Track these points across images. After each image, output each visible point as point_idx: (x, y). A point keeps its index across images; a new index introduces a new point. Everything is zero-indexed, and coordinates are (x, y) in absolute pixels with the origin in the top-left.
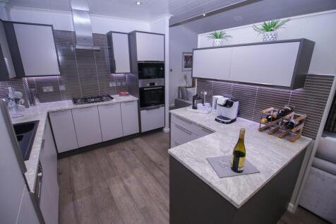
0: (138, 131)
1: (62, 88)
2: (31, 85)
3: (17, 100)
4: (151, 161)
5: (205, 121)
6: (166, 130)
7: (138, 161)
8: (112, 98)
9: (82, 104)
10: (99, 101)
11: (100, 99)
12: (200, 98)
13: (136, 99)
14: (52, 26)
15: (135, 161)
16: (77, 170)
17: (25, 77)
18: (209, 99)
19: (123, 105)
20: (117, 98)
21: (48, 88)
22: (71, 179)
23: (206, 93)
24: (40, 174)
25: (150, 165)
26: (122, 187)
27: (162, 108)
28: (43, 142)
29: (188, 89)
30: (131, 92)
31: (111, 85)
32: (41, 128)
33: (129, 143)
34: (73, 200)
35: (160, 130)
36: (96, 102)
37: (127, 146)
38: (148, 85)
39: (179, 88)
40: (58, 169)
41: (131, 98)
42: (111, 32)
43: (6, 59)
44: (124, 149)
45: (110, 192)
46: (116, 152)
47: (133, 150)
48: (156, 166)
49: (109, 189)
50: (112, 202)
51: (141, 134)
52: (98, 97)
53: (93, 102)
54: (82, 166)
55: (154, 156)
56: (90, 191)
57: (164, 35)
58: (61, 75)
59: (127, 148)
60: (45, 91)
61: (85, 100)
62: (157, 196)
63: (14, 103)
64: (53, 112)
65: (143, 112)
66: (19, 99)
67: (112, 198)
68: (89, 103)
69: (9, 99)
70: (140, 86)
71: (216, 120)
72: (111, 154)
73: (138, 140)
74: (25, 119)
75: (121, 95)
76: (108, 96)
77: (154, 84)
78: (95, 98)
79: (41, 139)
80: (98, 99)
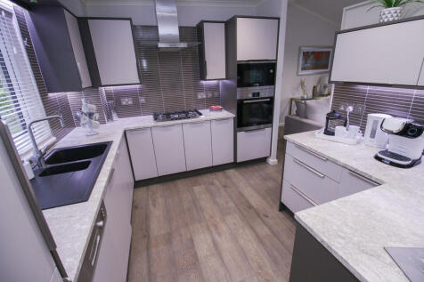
0: (233, 161)
1: (142, 100)
2: (109, 96)
3: (90, 115)
4: (250, 207)
5: (355, 159)
6: (273, 161)
7: (231, 204)
8: (201, 114)
9: (163, 120)
10: (184, 118)
11: (185, 114)
12: (339, 118)
13: (232, 115)
14: (130, 19)
15: (227, 203)
16: (154, 206)
17: (101, 86)
18: (359, 120)
19: (214, 123)
20: (207, 114)
21: (126, 100)
22: (147, 218)
23: (350, 109)
24: (101, 223)
25: (249, 213)
26: (209, 241)
27: (268, 130)
28: (112, 171)
29: (308, 101)
30: (226, 107)
31: (200, 97)
32: (112, 152)
33: (220, 174)
34: (148, 248)
35: (263, 160)
36: (180, 119)
37: (217, 179)
38: (250, 96)
39: (292, 100)
40: (133, 202)
41: (224, 114)
42: (203, 22)
43: (78, 64)
44: (213, 184)
45: (193, 246)
46: (203, 187)
47: (225, 186)
48: (259, 216)
49: (191, 240)
50: (195, 262)
51: (236, 165)
52: (184, 112)
53: (176, 119)
54: (160, 201)
55: (255, 200)
56: (169, 239)
57: (279, 19)
58: (140, 84)
59: (216, 182)
60: (124, 103)
61: (168, 116)
62: (260, 267)
63: (87, 118)
64: (131, 130)
65: (241, 135)
66: (93, 114)
67: (195, 255)
68: (172, 120)
69: (82, 113)
70: (238, 97)
71: (377, 158)
72: (197, 189)
73: (231, 172)
74: (99, 138)
75: (212, 110)
76: (196, 111)
77: (258, 94)
78: (179, 113)
79: (110, 168)
80: (183, 115)
